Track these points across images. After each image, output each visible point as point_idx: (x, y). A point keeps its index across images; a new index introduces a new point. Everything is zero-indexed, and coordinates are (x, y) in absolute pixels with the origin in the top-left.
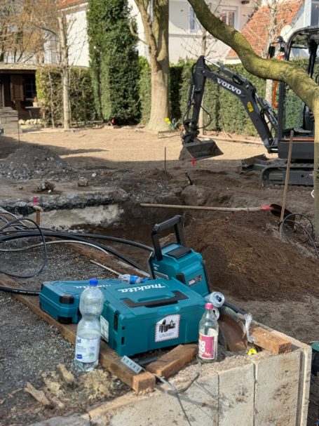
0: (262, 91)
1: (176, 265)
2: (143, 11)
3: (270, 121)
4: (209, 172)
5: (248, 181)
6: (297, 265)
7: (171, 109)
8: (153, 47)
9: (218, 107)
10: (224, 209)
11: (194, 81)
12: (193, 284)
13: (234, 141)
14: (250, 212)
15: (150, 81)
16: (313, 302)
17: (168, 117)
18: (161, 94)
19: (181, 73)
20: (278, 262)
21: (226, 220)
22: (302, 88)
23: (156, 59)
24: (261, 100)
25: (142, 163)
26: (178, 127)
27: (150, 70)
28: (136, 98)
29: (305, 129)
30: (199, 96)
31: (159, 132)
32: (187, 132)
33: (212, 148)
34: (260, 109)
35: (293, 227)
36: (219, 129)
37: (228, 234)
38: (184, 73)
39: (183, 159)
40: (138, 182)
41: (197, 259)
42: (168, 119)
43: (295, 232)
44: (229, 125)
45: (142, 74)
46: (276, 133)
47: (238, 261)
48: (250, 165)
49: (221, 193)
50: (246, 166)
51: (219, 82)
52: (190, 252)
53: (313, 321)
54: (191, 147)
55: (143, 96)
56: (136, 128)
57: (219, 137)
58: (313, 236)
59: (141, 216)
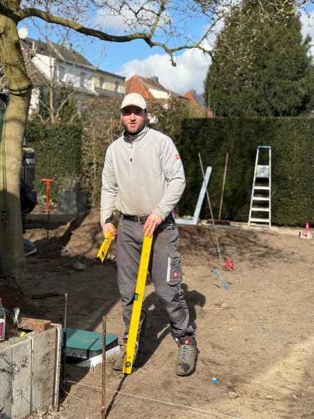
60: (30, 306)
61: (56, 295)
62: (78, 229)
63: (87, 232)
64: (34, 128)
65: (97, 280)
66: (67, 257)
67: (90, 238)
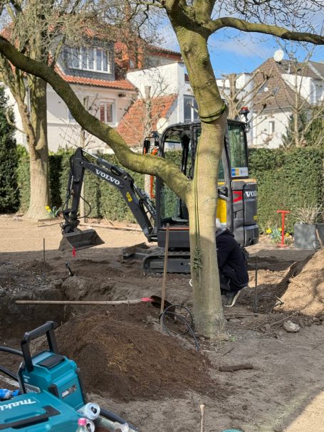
0: (141, 179)
1: (47, 376)
2: (19, 101)
3: (149, 211)
4: (90, 262)
5: (129, 270)
6: (178, 359)
7: (51, 196)
8: (31, 137)
9: (99, 195)
10: (105, 302)
11: (73, 172)
12: (65, 396)
13: (116, 229)
14: (131, 305)
15: (28, 169)
16: (195, 397)
17: (49, 205)
18: (40, 182)
19: (61, 161)
20: (160, 357)
21: (106, 314)
22: (175, 183)
23: (34, 148)
24: (139, 191)
25: (20, 254)
26: (58, 214)
27: (28, 158)
28: (15, 186)
29: (182, 218)
30: (78, 187)
31: (39, 220)
32: (67, 222)
33: (92, 237)
34: (139, 198)
35: (173, 318)
36: (100, 217)
37: (108, 330)
38: (64, 162)
39: (63, 250)
40: (14, 275)
41: (71, 367)
42: (48, 207)
43: (176, 323)
44: (110, 212)
45: (20, 162)
46: (155, 222)
47: (118, 359)
48: (131, 254)
49: (103, 284)
50: (127, 255)
51: (98, 173)
52: (63, 360)
53: (195, 418)
54: (72, 237)
55: (22, 184)
56: (15, 216)
57: (101, 225)
58: (193, 326)
59: (19, 312)
60: (213, 381)
61: (248, 368)
62: (297, 277)
63: (307, 280)
64: (270, 155)
65: (310, 348)
66: (281, 311)
67: (310, 289)
